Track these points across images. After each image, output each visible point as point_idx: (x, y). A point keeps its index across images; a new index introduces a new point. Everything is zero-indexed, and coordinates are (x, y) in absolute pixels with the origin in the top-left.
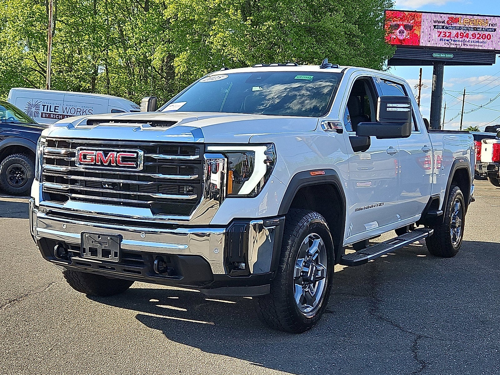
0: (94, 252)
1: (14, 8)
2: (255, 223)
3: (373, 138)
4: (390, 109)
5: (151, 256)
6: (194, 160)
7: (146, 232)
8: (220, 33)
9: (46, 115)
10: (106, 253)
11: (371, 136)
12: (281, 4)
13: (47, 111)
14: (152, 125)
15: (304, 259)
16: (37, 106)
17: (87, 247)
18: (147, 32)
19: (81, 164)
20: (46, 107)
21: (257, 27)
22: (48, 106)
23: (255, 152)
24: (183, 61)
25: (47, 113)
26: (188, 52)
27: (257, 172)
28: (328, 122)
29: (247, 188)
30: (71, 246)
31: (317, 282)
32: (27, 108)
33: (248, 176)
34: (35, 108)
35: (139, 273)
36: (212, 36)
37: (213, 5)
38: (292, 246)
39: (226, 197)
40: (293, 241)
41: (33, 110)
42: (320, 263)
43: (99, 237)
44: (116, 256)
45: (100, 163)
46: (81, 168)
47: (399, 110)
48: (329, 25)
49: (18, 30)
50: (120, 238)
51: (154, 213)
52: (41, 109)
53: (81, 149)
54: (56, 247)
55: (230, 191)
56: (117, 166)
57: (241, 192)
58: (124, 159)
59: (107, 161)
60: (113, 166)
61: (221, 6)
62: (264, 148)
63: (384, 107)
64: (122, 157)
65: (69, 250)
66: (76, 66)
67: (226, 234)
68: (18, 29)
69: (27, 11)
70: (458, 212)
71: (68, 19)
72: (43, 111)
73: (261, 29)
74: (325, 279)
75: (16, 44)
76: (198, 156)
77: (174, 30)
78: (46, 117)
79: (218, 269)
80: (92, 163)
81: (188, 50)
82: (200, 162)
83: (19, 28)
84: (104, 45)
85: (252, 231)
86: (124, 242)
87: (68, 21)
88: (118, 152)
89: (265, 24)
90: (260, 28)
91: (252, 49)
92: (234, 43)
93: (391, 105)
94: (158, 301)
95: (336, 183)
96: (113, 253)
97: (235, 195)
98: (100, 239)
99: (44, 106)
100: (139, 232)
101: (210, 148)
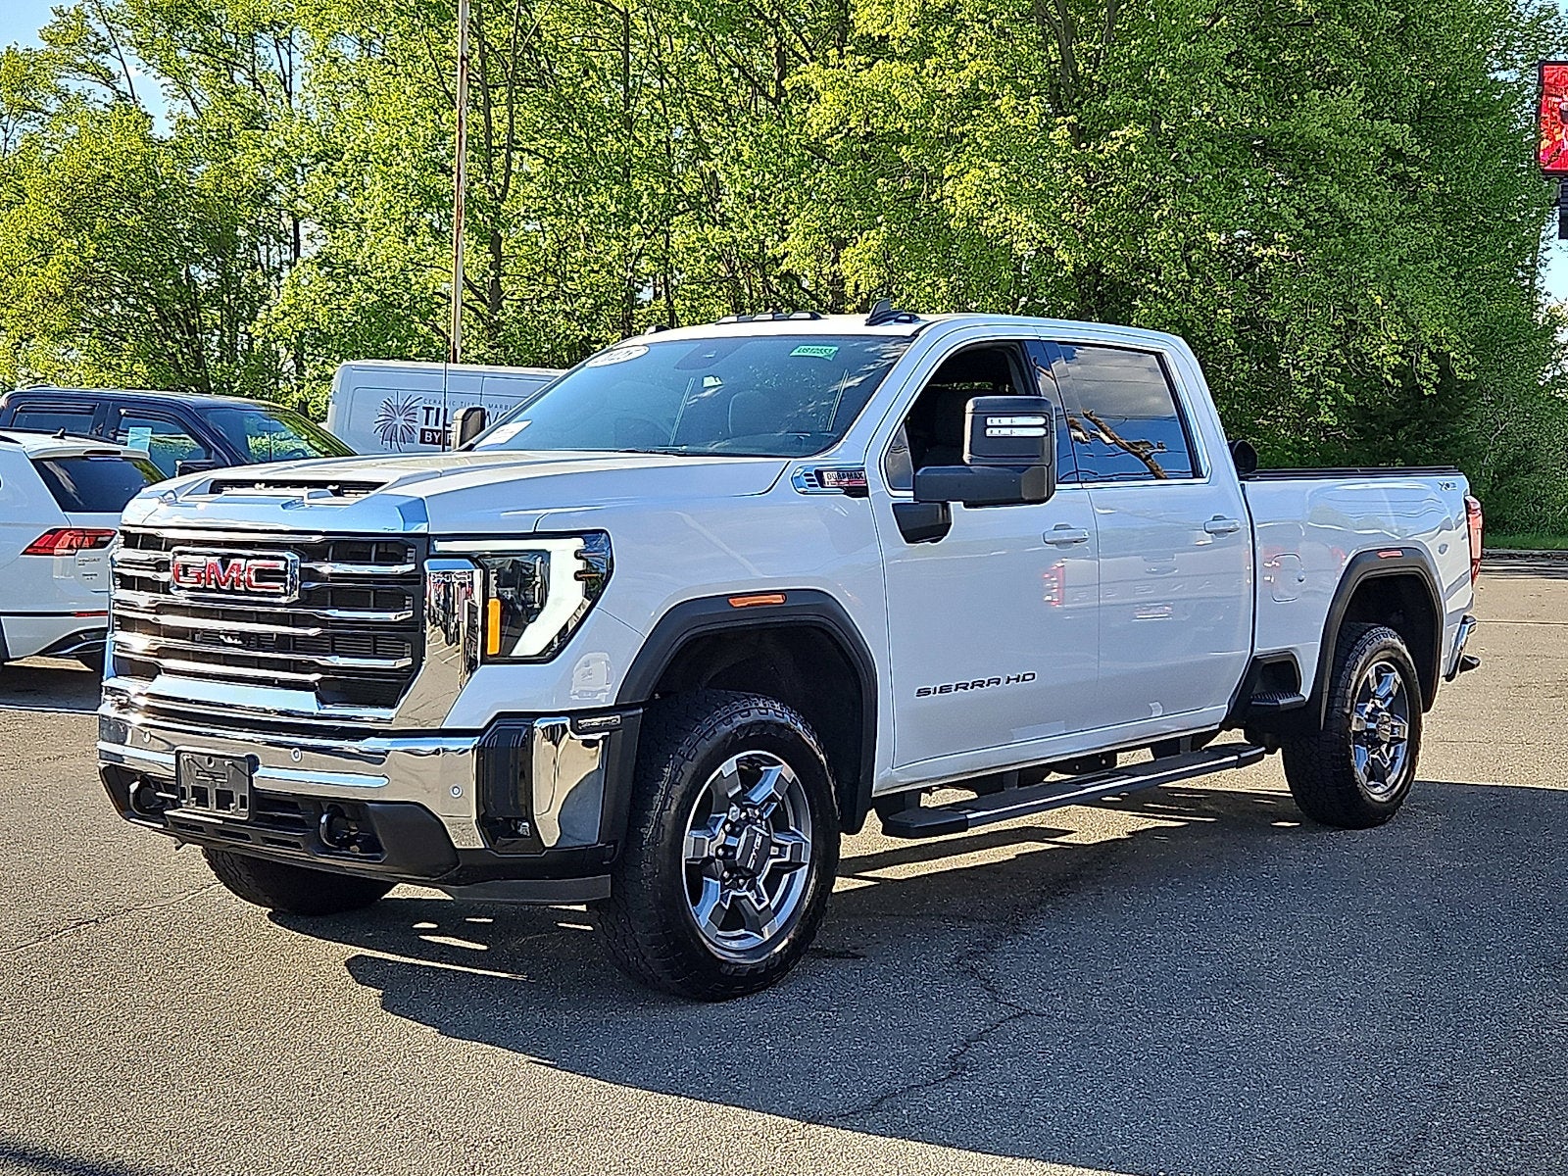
0: (201, 797)
1: (388, 124)
2: (553, 723)
3: (956, 507)
4: (996, 432)
5: (316, 803)
6: (402, 575)
7: (303, 748)
8: (972, 171)
9: (433, 437)
10: (224, 799)
11: (952, 503)
12: (1163, 71)
13: (437, 424)
14: (336, 493)
15: (725, 815)
16: (408, 411)
17: (187, 784)
18: (767, 176)
19: (180, 588)
20: (433, 413)
21: (1088, 146)
22: (438, 409)
23: (549, 553)
24: (867, 257)
25: (437, 431)
26: (883, 229)
27: (558, 601)
28: (816, 471)
29: (534, 639)
30: (165, 785)
31: (786, 877)
32: (383, 418)
33: (532, 613)
34: (403, 417)
35: (297, 845)
36: (950, 178)
37: (957, 86)
38: (672, 781)
39: (482, 664)
40: (677, 770)
41: (400, 421)
42: (792, 828)
43: (210, 761)
44: (243, 805)
45: (213, 586)
46: (181, 597)
47: (1017, 432)
48: (1316, 128)
49: (400, 187)
50: (253, 762)
51: (322, 700)
52: (421, 420)
53: (181, 553)
54: (134, 787)
55: (493, 648)
56: (247, 592)
57: (518, 651)
58: (262, 575)
59: (227, 581)
60: (239, 593)
61: (982, 87)
62: (578, 543)
63: (980, 426)
64: (257, 571)
65: (159, 794)
66: (569, 283)
67: (480, 750)
68: (398, 184)
69: (424, 130)
70: (1390, 699)
71: (552, 145)
72: (427, 424)
73: (1101, 152)
74: (806, 867)
75: (393, 229)
76: (412, 567)
77: (842, 167)
78: (433, 442)
79: (466, 835)
80: (199, 586)
81: (880, 225)
82: (417, 579)
83: (400, 182)
84: (645, 218)
85: (541, 745)
86: (261, 771)
87: (551, 150)
88: (248, 558)
89: (1113, 134)
90: (1101, 148)
91: (1084, 211)
92: (1015, 198)
93: (996, 421)
94: (435, 926)
95: (832, 625)
96: (237, 797)
97: (505, 657)
98: (212, 765)
99: (428, 409)
100: (289, 746)
101: (441, 546)
